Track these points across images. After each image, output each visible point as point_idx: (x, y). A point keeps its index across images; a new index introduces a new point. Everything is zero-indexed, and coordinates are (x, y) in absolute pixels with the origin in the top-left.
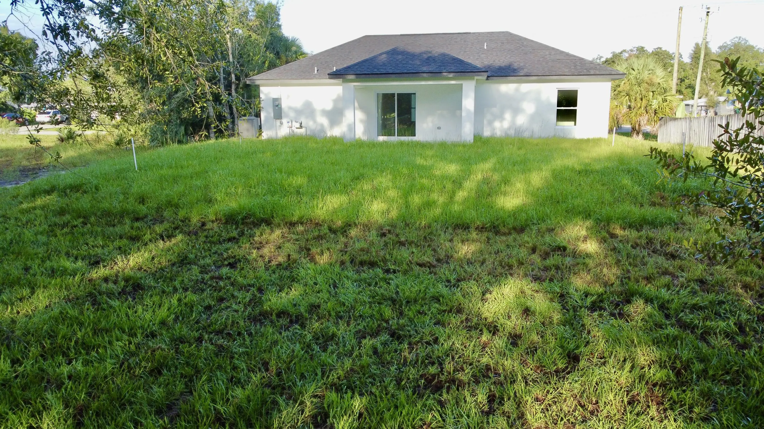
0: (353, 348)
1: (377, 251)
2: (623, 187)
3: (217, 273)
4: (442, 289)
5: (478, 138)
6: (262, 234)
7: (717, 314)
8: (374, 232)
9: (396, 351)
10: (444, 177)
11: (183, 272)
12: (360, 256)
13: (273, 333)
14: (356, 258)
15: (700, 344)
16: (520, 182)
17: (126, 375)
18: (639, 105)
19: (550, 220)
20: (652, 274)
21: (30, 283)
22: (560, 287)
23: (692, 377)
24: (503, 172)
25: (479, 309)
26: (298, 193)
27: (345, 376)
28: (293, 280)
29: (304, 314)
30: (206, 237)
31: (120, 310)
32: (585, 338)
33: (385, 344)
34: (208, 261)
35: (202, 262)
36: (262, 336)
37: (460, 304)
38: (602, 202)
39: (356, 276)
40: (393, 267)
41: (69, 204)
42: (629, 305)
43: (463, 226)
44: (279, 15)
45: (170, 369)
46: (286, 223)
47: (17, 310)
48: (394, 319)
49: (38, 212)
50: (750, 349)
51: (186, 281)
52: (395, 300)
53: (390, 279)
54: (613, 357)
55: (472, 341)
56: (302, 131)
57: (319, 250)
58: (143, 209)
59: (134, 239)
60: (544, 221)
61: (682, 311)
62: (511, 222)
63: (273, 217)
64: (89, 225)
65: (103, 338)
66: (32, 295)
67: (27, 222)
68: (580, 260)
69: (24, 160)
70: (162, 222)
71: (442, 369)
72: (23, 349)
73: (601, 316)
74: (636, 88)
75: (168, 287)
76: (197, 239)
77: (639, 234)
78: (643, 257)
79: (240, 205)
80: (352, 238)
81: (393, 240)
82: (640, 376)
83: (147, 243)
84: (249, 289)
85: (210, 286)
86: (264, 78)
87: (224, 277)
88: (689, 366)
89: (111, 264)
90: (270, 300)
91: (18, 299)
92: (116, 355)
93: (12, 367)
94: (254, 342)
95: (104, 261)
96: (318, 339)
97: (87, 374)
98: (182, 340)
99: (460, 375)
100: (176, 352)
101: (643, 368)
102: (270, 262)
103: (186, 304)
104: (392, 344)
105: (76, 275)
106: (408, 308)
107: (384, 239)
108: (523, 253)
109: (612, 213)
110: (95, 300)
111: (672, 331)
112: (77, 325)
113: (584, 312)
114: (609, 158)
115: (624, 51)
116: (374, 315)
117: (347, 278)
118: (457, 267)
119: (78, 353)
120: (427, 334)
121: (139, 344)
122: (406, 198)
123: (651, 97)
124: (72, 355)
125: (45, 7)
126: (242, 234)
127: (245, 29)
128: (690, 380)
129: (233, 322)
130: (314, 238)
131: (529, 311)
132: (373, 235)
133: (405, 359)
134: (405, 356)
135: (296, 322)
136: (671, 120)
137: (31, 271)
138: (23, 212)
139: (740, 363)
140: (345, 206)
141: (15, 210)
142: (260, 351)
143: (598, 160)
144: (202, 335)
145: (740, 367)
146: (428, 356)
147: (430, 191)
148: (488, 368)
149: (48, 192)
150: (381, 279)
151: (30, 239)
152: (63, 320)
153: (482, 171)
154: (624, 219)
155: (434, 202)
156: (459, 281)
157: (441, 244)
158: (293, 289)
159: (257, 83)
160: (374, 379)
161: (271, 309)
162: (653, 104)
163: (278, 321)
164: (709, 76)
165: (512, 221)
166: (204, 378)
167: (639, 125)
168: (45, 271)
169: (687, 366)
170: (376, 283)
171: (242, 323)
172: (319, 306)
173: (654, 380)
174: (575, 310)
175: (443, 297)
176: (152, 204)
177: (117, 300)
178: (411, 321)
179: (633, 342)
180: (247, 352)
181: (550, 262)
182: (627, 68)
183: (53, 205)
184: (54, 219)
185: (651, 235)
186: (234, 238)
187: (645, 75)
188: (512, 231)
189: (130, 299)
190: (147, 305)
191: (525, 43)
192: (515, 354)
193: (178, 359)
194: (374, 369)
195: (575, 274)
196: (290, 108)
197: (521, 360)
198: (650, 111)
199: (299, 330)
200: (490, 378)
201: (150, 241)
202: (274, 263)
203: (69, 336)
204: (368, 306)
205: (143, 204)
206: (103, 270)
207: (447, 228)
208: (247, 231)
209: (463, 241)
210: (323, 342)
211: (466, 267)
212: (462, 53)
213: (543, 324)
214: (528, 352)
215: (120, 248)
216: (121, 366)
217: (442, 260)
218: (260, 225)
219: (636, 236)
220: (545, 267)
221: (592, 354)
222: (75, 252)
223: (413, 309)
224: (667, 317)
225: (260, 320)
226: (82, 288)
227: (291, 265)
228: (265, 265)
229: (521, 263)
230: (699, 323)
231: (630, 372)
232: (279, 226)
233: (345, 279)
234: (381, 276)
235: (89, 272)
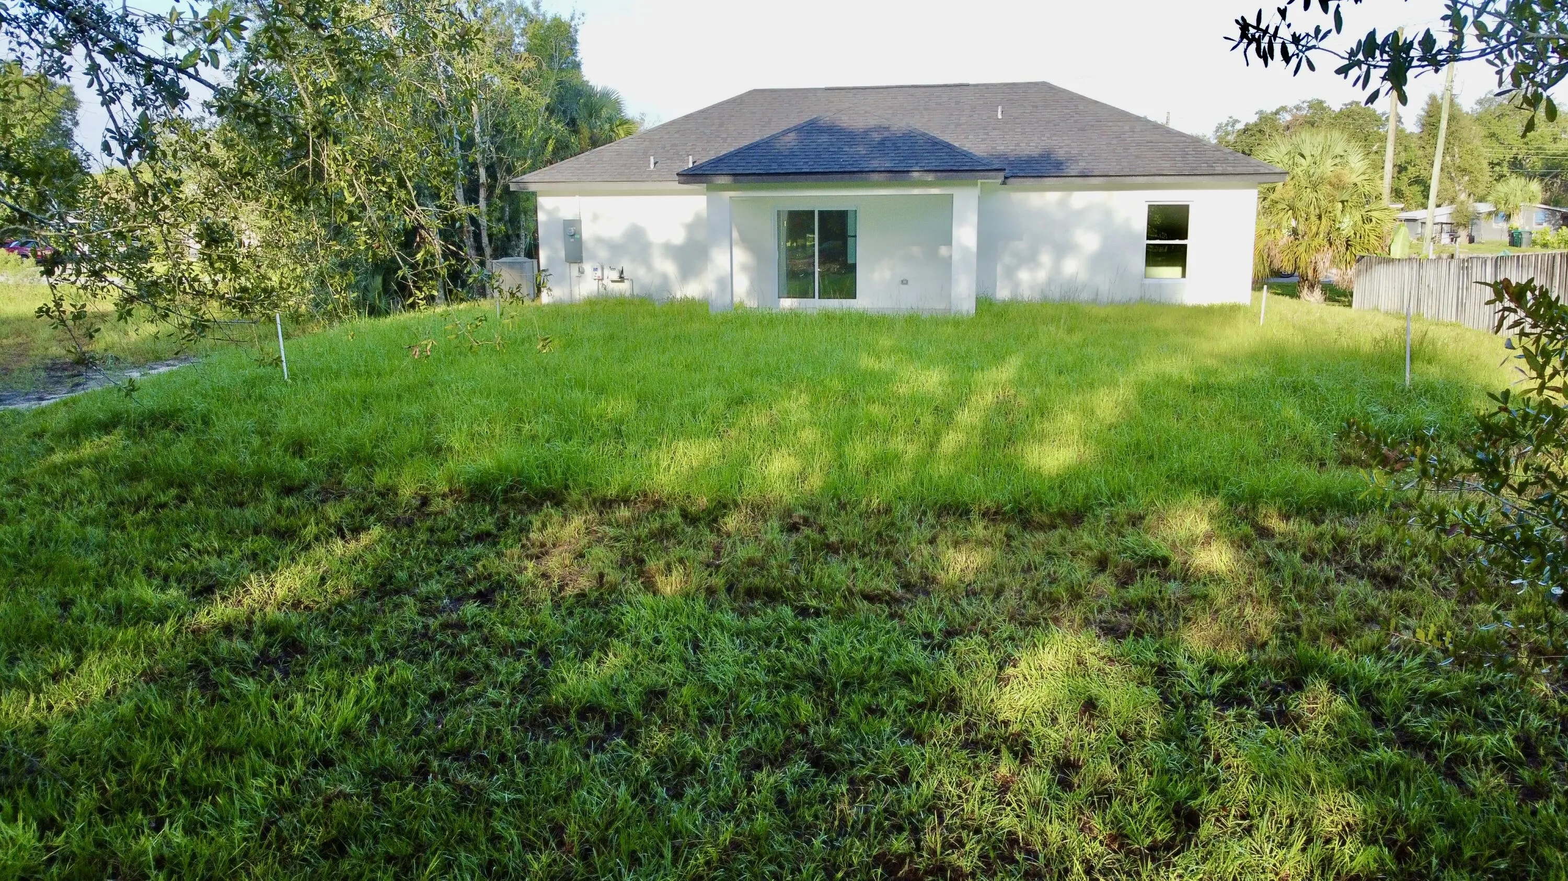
0: (735, 792)
1: (781, 567)
2: (1284, 425)
3: (454, 616)
4: (914, 653)
5: (984, 303)
6: (544, 526)
7: (1480, 715)
8: (775, 523)
9: (823, 800)
10: (917, 400)
11: (384, 612)
12: (747, 577)
13: (572, 760)
14: (739, 582)
15: (1445, 787)
16: (1073, 411)
17: (275, 856)
18: (1314, 229)
19: (1136, 497)
20: (1346, 622)
21: (72, 638)
22: (1156, 651)
23: (1430, 863)
24: (1038, 390)
25: (992, 701)
26: (619, 433)
27: (721, 859)
28: (610, 634)
29: (635, 711)
30: (431, 530)
31: (258, 703)
32: (1209, 772)
33: (800, 782)
34: (434, 586)
35: (423, 589)
36: (549, 762)
37: (953, 690)
38: (1242, 458)
39: (738, 623)
40: (814, 603)
41: (150, 456)
42: (1297, 693)
43: (957, 508)
44: (575, 42)
45: (362, 840)
46: (595, 501)
47: (48, 702)
48: (817, 723)
49: (86, 472)
50: (1548, 798)
51: (392, 632)
52: (820, 680)
53: (809, 630)
54: (1266, 816)
55: (978, 779)
56: (624, 287)
57: (662, 563)
58: (300, 468)
59: (285, 535)
60: (1122, 498)
61: (1408, 709)
62: (1054, 500)
63: (567, 487)
64: (191, 504)
65: (225, 769)
66: (77, 665)
67: (64, 496)
68: (1197, 589)
69: (54, 343)
70: (340, 497)
71: (918, 842)
72: (62, 797)
73: (1241, 718)
74: (1308, 195)
75: (355, 647)
76: (412, 537)
77: (1319, 529)
78: (1327, 581)
79: (499, 461)
80: (729, 536)
81: (814, 541)
82: (1323, 860)
83: (309, 544)
84: (521, 653)
85: (441, 644)
86: (547, 179)
87: (469, 624)
88: (1422, 838)
89: (238, 593)
90: (564, 680)
91: (49, 674)
92: (252, 809)
93: (40, 839)
94: (534, 778)
95: (222, 586)
96: (664, 770)
97: (194, 856)
98: (385, 774)
99: (955, 856)
100: (376, 800)
101: (1328, 841)
102: (561, 588)
103: (392, 688)
104: (814, 782)
105: (166, 618)
106: (847, 699)
107: (795, 537)
108: (1081, 571)
109: (1263, 483)
110: (206, 678)
111: (1387, 755)
112: (171, 740)
113: (1208, 708)
114: (1254, 358)
115: (1283, 109)
116: (777, 714)
117: (721, 626)
118: (946, 602)
119: (174, 803)
120: (888, 760)
121: (298, 782)
122: (839, 446)
123: (1338, 213)
124: (162, 810)
125: (106, 87)
126: (503, 524)
127: (507, 78)
128: (1426, 868)
129: (490, 730)
130: (652, 535)
131: (1095, 707)
132: (772, 531)
133: (843, 820)
134: (841, 811)
135: (619, 729)
136: (1380, 263)
137: (75, 611)
138: (56, 471)
139: (1529, 832)
140: (714, 463)
141: (39, 466)
142: (545, 801)
143: (1232, 360)
144: (427, 762)
145: (1526, 839)
146: (889, 812)
147: (890, 432)
148: (1012, 839)
149: (106, 427)
150: (791, 630)
151: (70, 536)
152: (144, 726)
153: (995, 384)
154: (1286, 494)
155: (897, 457)
156: (950, 633)
157: (912, 550)
158: (611, 655)
159: (532, 188)
160: (781, 867)
161: (566, 699)
162: (1343, 226)
163: (582, 729)
164: (1458, 161)
165: (1058, 499)
166: (433, 864)
167: (1315, 270)
168: (102, 609)
169: (1418, 836)
170: (781, 640)
171: (507, 733)
172: (664, 694)
173: (1351, 870)
174: (1189, 707)
175: (918, 673)
176: (319, 456)
177: (251, 680)
178: (853, 730)
179: (1308, 782)
180: (518, 800)
181: (1134, 592)
182: (1288, 153)
183: (116, 457)
184: (118, 489)
185: (1342, 531)
186: (488, 534)
187: (1327, 168)
188: (1058, 521)
189: (278, 675)
190: (313, 691)
191: (1081, 107)
192: (1067, 807)
193: (379, 818)
194: (779, 844)
195: (1187, 619)
196: (600, 240)
197: (1079, 820)
198: (1338, 242)
199: (624, 748)
200: (1017, 862)
201: (317, 538)
202: (569, 591)
203: (155, 765)
204: (764, 693)
205: (301, 457)
206: (221, 607)
207: (924, 513)
208: (515, 518)
209: (956, 544)
210: (675, 777)
211: (964, 602)
212: (952, 127)
213: (1123, 736)
214: (1093, 802)
215: (255, 555)
216: (263, 836)
217: (914, 586)
218: (542, 505)
219: (1312, 534)
220: (1125, 604)
221: (1224, 809)
222: (163, 565)
223: (856, 700)
224: (1378, 720)
225: (544, 725)
226: (179, 649)
227: (606, 596)
228: (553, 594)
229: (1076, 597)
230: (1443, 737)
231: (1304, 850)
232: (578, 507)
233: (715, 631)
234: (790, 624)
235: (194, 612)
